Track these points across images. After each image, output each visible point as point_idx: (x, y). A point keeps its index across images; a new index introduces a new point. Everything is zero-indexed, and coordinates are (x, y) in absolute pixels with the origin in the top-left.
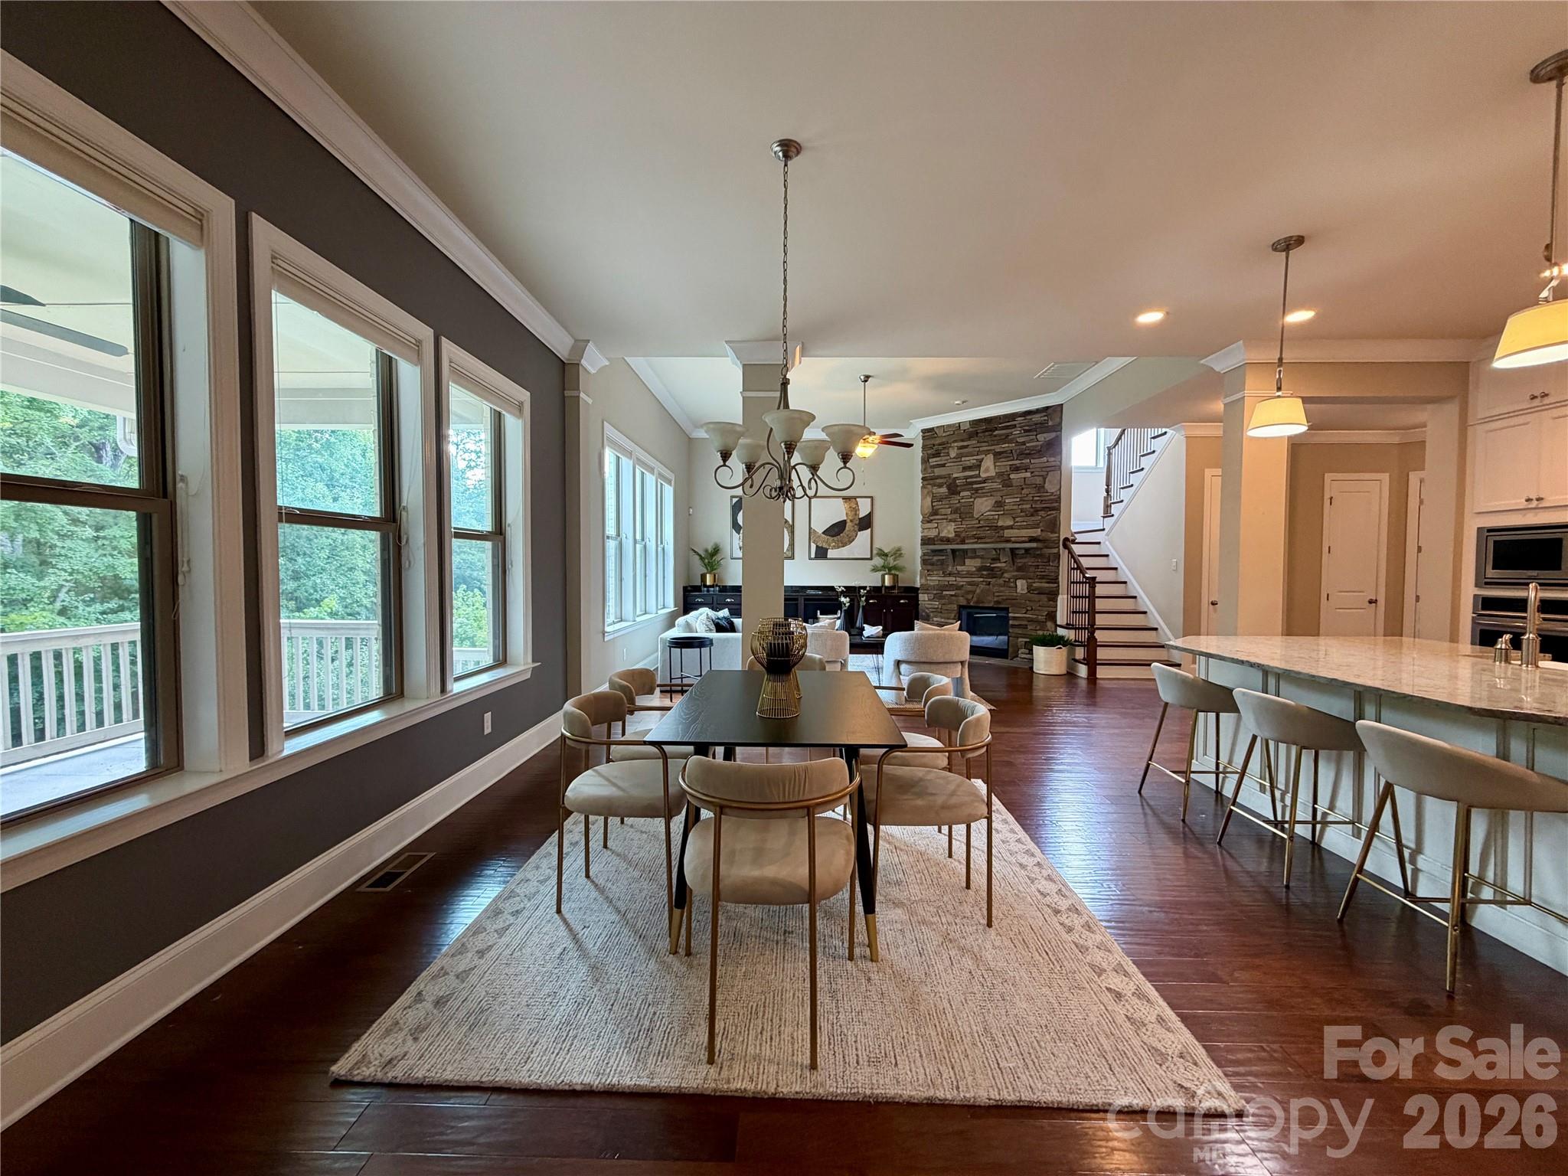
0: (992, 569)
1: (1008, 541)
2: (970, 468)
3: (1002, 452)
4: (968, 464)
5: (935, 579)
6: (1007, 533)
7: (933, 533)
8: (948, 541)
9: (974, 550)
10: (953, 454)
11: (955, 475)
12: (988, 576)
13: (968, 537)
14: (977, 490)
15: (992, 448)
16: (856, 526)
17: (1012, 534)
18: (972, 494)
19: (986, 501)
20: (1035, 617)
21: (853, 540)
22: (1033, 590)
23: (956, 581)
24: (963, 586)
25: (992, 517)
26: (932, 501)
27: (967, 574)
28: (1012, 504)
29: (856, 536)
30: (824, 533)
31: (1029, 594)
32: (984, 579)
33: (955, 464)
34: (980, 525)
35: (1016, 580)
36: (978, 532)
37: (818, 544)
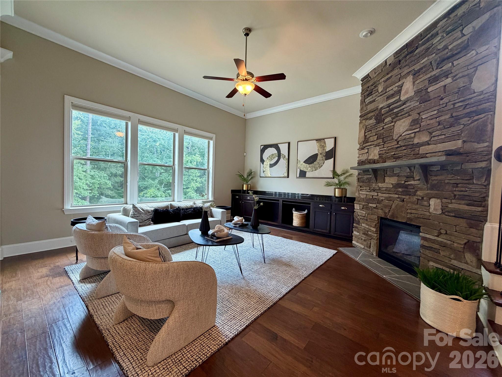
0: (406, 187)
1: (424, 156)
2: (392, 96)
3: (421, 69)
4: (392, 92)
6: (423, 150)
7: (364, 158)
8: (374, 162)
10: (380, 89)
11: (380, 107)
12: (403, 193)
13: (389, 158)
14: (397, 113)
15: (412, 68)
16: (324, 157)
17: (428, 151)
18: (393, 119)
19: (404, 122)
20: (449, 242)
21: (322, 166)
22: (449, 212)
23: (378, 195)
24: (382, 200)
25: (408, 136)
26: (365, 132)
27: (386, 190)
28: (429, 118)
29: (324, 164)
30: (304, 162)
31: (444, 216)
32: (400, 196)
33: (382, 96)
34: (399, 145)
35: (430, 199)
36: (396, 153)
37: (301, 169)
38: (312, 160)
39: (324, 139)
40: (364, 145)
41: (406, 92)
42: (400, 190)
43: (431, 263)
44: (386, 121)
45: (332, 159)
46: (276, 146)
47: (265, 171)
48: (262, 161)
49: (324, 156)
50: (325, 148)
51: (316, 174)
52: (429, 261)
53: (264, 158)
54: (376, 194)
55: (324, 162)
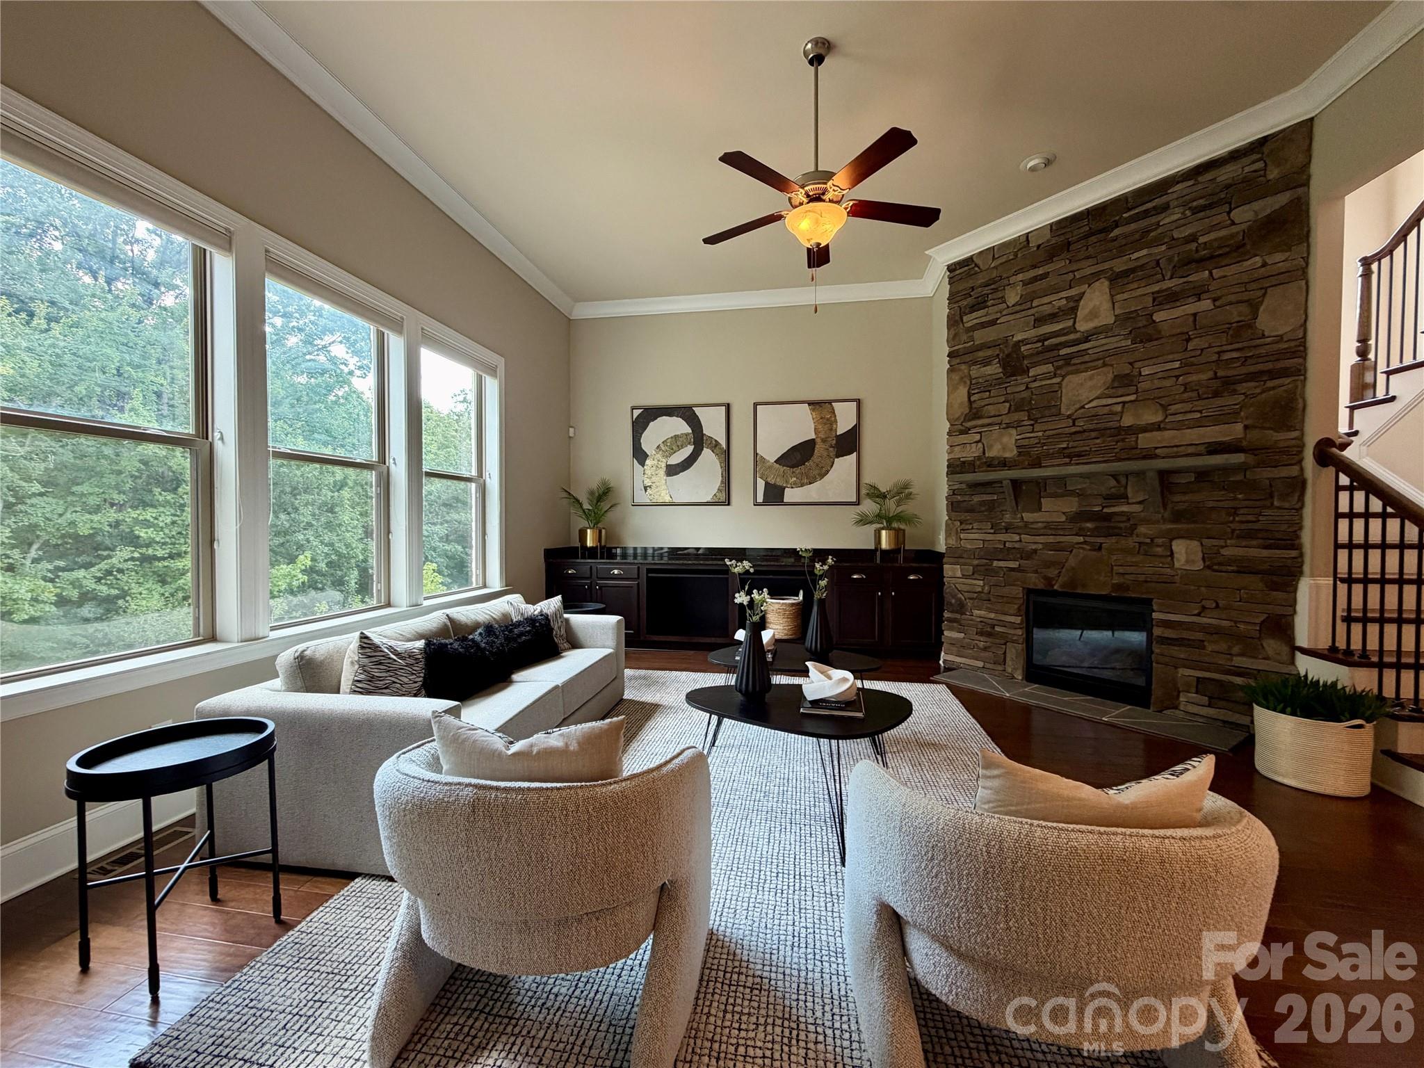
0: (1108, 517)
1: (1149, 455)
3: (1133, 270)
4: (1047, 309)
5: (974, 538)
6: (1145, 441)
7: (972, 453)
8: (1004, 464)
9: (1061, 480)
10: (1012, 297)
11: (1018, 337)
12: (1096, 532)
13: (1049, 456)
14: (1068, 360)
15: (1106, 266)
16: (831, 449)
17: (1159, 442)
18: (1058, 368)
19: (1091, 378)
20: (1225, 623)
21: (827, 471)
22: (1220, 564)
23: (1020, 541)
24: (1035, 551)
25: (1106, 410)
26: (969, 392)
27: (1045, 528)
28: (1160, 375)
29: (831, 466)
30: (777, 462)
31: (1208, 572)
32: (1088, 539)
33: (1018, 316)
34: (1073, 429)
35: (1171, 540)
36: (1071, 444)
37: (769, 480)
38: (799, 456)
39: (830, 402)
40: (969, 424)
41: (1094, 314)
42: (1089, 525)
43: (1183, 672)
44: (1035, 371)
45: (854, 456)
46: (687, 413)
47: (650, 487)
48: (640, 455)
49: (831, 446)
50: (835, 426)
51: (813, 492)
52: (1176, 668)
53: (648, 447)
54: (1017, 538)
55: (833, 462)
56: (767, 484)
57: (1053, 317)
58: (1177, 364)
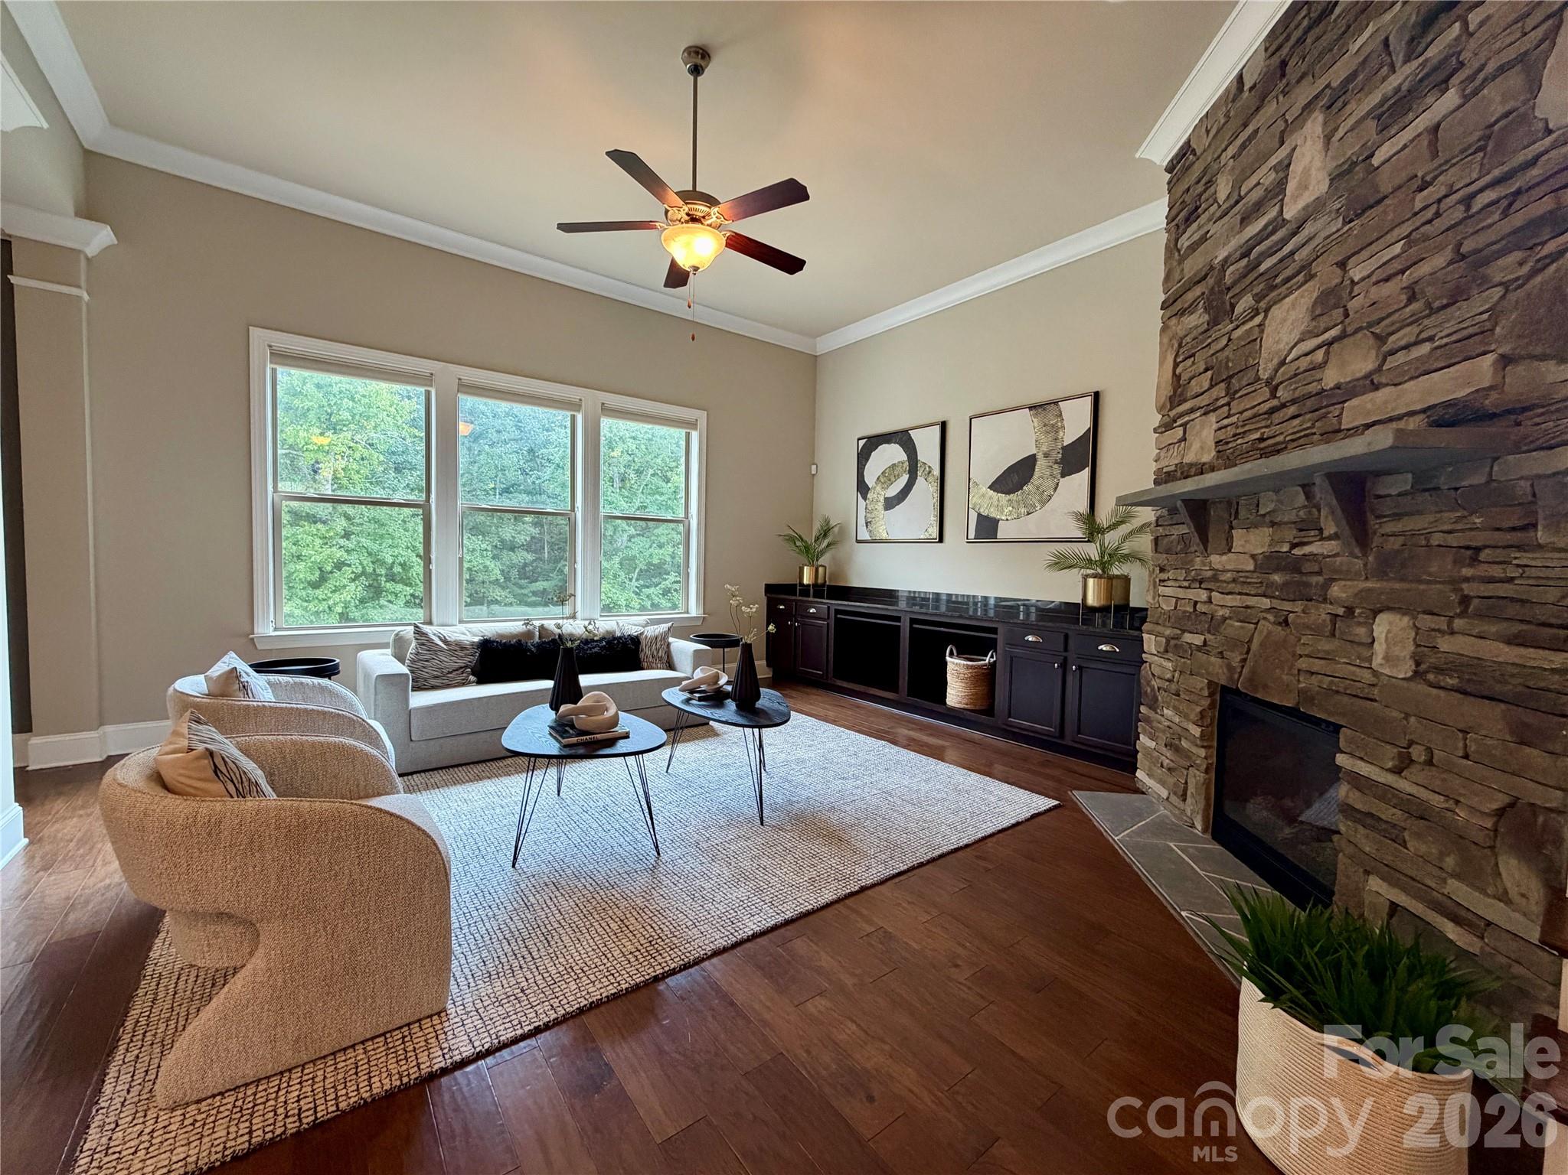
0: (1297, 566)
3: (1351, 77)
8: (1200, 469)
9: (1253, 490)
10: (1223, 188)
11: (1223, 255)
12: (1284, 592)
13: (1244, 455)
14: (1272, 275)
15: (1323, 82)
16: (1056, 466)
17: (1368, 413)
18: (1258, 298)
19: (1293, 306)
20: (1437, 801)
21: (1050, 496)
22: (1438, 670)
23: (1210, 601)
24: (1224, 619)
25: (1304, 363)
26: (1175, 360)
27: (1234, 580)
28: (1374, 279)
29: (1056, 489)
30: (990, 487)
31: (1421, 688)
32: (1277, 603)
33: (1226, 218)
34: (1275, 402)
35: (1376, 613)
36: (1267, 432)
37: (982, 510)
38: (1016, 478)
39: (1056, 403)
40: (1172, 413)
41: (1303, 186)
42: (1277, 578)
43: (1375, 884)
44: (1239, 309)
45: (1086, 473)
46: (903, 438)
47: (870, 522)
48: (863, 488)
49: (1056, 463)
50: (1061, 434)
51: (1031, 527)
52: (1367, 873)
53: (870, 480)
54: (1203, 595)
55: (1057, 484)
56: (979, 515)
57: (1258, 207)
58: (1397, 249)
